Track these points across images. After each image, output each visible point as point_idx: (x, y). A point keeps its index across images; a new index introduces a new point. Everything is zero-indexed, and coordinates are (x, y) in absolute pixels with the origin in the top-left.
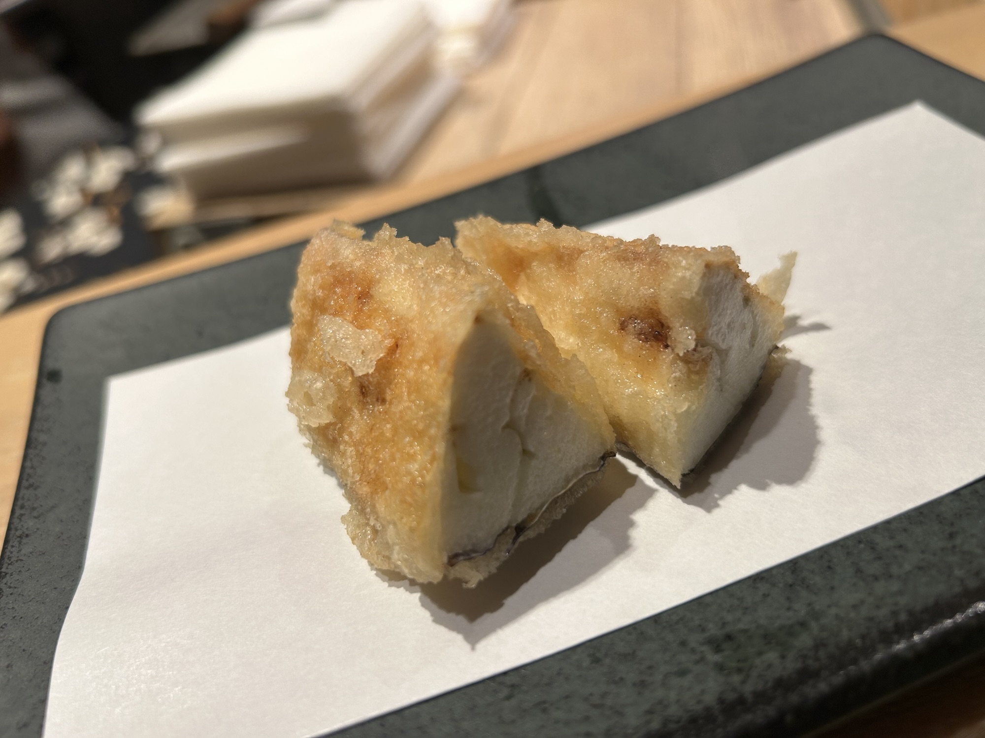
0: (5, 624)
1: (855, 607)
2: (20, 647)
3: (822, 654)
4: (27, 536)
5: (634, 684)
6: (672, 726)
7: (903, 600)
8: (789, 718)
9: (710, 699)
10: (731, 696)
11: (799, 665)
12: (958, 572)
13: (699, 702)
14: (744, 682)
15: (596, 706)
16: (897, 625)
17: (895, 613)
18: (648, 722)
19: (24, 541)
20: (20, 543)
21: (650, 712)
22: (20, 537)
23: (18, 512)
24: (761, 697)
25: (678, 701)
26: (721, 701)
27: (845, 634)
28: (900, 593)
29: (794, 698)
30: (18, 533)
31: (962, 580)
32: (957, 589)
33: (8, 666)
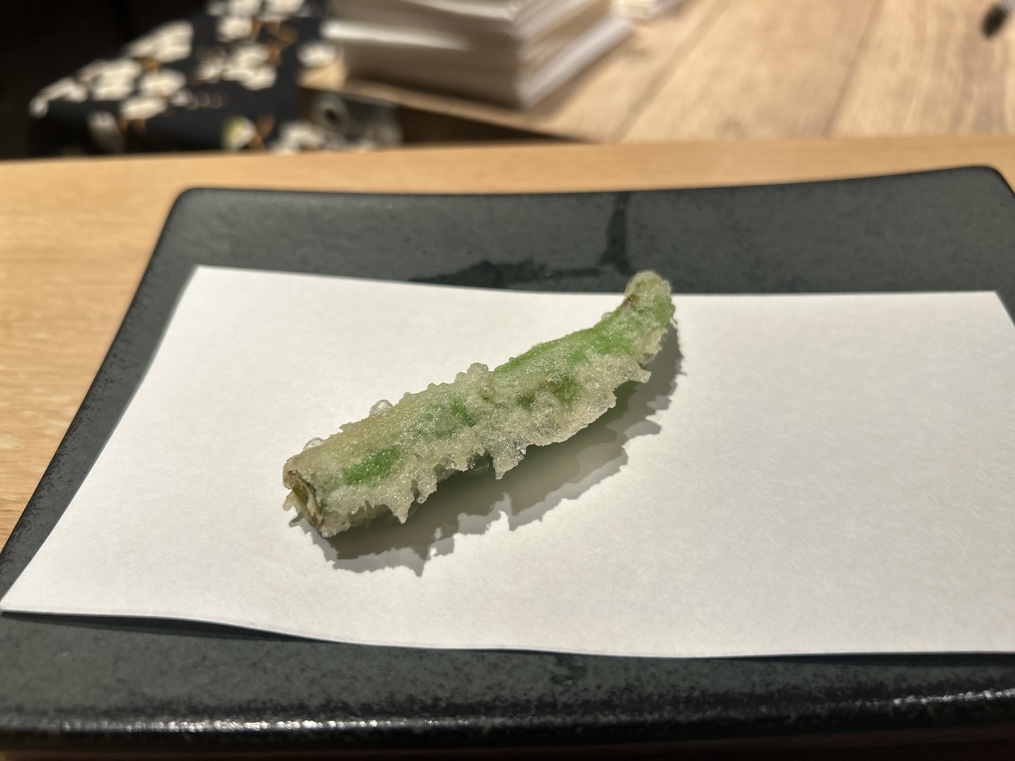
0: (77, 448)
1: (669, 672)
2: (83, 469)
3: (625, 697)
4: (112, 381)
5: (490, 664)
6: (498, 703)
7: (704, 682)
8: (579, 730)
9: (534, 695)
10: (549, 699)
11: (605, 697)
12: (755, 678)
13: (525, 694)
14: (562, 693)
15: (456, 669)
16: (688, 697)
17: (693, 688)
18: (484, 694)
19: (109, 385)
20: (106, 385)
21: (490, 688)
22: (107, 380)
23: (111, 359)
24: (568, 708)
25: (512, 688)
26: (540, 700)
27: (650, 689)
28: (707, 676)
29: (589, 719)
30: (107, 377)
31: (754, 685)
32: (746, 690)
33: (69, 481)
